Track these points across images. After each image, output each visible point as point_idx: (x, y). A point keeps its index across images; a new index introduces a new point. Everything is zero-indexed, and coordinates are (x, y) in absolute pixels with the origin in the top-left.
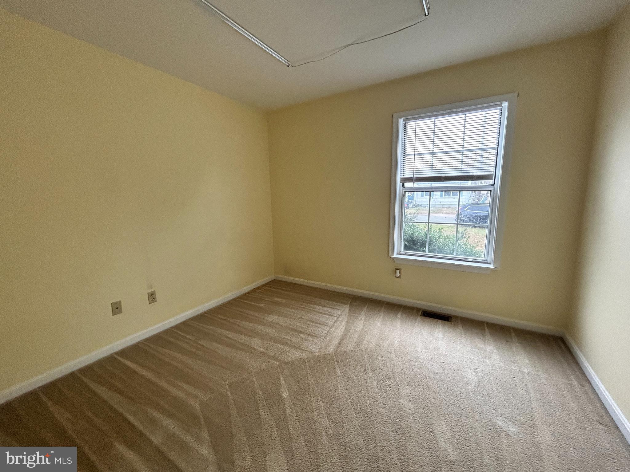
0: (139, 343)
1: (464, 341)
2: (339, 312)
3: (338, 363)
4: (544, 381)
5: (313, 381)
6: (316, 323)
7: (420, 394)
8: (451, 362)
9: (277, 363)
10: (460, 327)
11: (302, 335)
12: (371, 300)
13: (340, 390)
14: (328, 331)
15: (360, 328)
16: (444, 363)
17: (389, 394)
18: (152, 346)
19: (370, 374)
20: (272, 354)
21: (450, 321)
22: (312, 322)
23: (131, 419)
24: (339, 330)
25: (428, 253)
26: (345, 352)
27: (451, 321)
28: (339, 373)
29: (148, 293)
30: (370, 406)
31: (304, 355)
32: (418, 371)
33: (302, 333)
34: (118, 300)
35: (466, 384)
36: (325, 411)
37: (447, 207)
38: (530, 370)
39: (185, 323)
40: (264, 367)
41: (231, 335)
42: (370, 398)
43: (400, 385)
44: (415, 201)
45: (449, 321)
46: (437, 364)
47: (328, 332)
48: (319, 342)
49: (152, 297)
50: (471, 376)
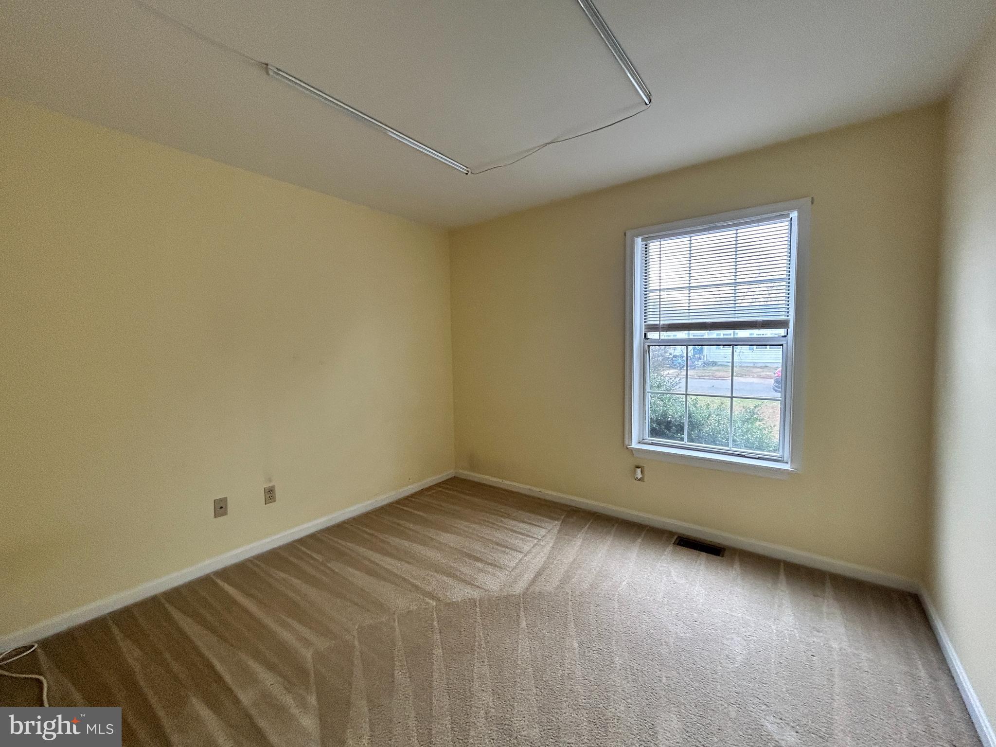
0: (249, 560)
1: (738, 589)
2: (543, 532)
3: (526, 609)
4: (865, 665)
5: (481, 635)
6: (504, 546)
7: (645, 669)
8: (709, 622)
9: (434, 604)
10: (737, 566)
11: (479, 565)
12: (598, 516)
13: (520, 652)
14: (521, 560)
15: (571, 559)
16: (696, 623)
17: (596, 663)
18: (263, 565)
19: (571, 631)
20: (429, 589)
21: (721, 555)
22: (498, 544)
23: (219, 667)
24: (537, 560)
25: (687, 443)
26: (540, 593)
27: (723, 556)
28: (523, 624)
29: (264, 489)
30: (561, 680)
31: (476, 594)
32: (650, 633)
33: (478, 559)
34: (222, 496)
35: (726, 659)
36: (491, 681)
37: (761, 366)
38: (845, 645)
39: (313, 537)
40: (414, 607)
41: (376, 557)
42: (564, 667)
43: (616, 651)
44: (705, 356)
45: (719, 556)
46: (684, 623)
47: (519, 561)
48: (502, 576)
49: (270, 495)
50: (738, 648)
